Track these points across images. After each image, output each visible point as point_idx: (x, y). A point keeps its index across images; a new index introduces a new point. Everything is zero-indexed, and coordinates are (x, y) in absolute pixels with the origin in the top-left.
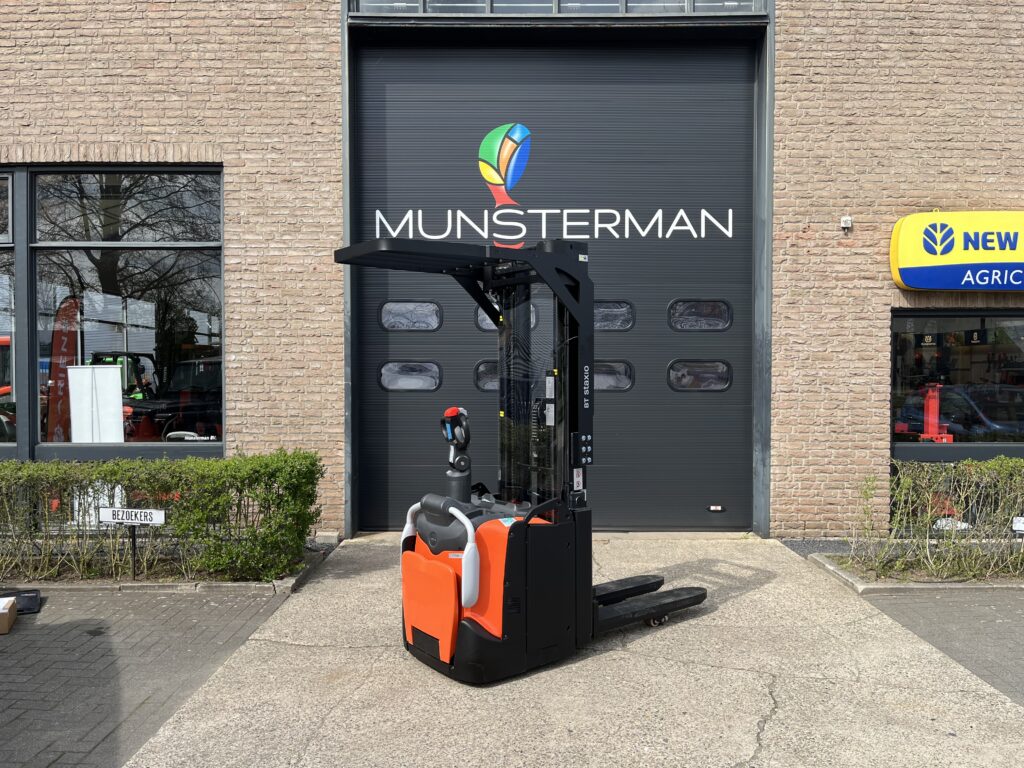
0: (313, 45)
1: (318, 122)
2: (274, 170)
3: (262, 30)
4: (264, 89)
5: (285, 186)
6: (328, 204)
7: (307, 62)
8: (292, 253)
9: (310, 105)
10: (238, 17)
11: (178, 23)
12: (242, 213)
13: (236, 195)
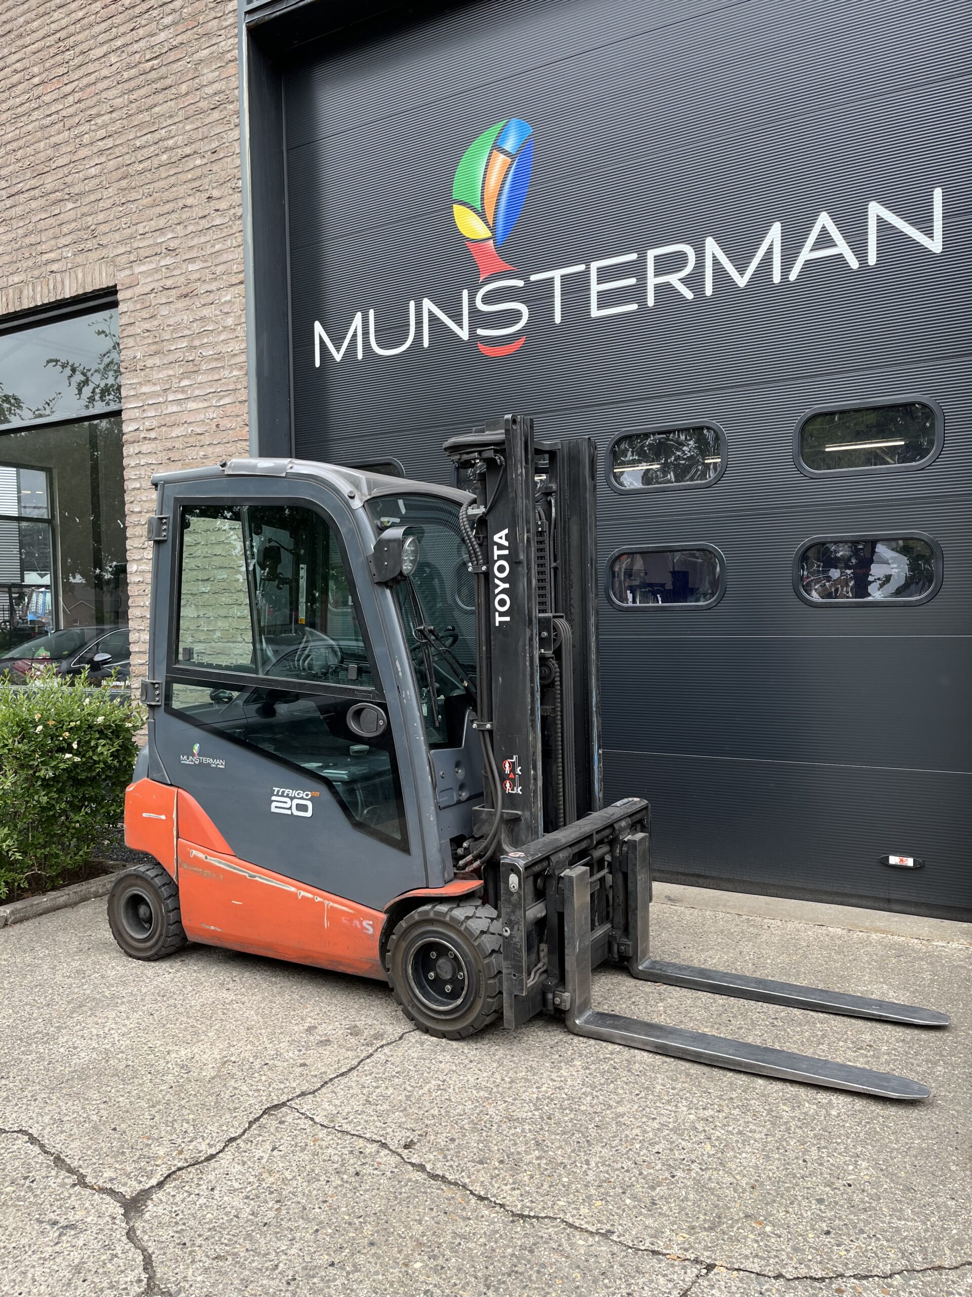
0: (208, 74)
1: (215, 193)
2: (169, 283)
3: (153, 75)
4: (156, 162)
5: (181, 304)
6: (230, 321)
7: (201, 104)
8: (192, 405)
9: (205, 170)
10: (129, 68)
11: (71, 99)
12: (139, 355)
13: (130, 330)
